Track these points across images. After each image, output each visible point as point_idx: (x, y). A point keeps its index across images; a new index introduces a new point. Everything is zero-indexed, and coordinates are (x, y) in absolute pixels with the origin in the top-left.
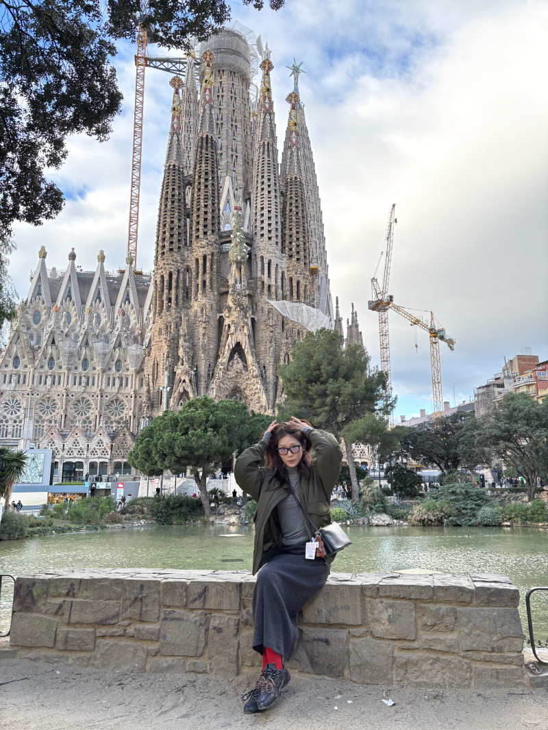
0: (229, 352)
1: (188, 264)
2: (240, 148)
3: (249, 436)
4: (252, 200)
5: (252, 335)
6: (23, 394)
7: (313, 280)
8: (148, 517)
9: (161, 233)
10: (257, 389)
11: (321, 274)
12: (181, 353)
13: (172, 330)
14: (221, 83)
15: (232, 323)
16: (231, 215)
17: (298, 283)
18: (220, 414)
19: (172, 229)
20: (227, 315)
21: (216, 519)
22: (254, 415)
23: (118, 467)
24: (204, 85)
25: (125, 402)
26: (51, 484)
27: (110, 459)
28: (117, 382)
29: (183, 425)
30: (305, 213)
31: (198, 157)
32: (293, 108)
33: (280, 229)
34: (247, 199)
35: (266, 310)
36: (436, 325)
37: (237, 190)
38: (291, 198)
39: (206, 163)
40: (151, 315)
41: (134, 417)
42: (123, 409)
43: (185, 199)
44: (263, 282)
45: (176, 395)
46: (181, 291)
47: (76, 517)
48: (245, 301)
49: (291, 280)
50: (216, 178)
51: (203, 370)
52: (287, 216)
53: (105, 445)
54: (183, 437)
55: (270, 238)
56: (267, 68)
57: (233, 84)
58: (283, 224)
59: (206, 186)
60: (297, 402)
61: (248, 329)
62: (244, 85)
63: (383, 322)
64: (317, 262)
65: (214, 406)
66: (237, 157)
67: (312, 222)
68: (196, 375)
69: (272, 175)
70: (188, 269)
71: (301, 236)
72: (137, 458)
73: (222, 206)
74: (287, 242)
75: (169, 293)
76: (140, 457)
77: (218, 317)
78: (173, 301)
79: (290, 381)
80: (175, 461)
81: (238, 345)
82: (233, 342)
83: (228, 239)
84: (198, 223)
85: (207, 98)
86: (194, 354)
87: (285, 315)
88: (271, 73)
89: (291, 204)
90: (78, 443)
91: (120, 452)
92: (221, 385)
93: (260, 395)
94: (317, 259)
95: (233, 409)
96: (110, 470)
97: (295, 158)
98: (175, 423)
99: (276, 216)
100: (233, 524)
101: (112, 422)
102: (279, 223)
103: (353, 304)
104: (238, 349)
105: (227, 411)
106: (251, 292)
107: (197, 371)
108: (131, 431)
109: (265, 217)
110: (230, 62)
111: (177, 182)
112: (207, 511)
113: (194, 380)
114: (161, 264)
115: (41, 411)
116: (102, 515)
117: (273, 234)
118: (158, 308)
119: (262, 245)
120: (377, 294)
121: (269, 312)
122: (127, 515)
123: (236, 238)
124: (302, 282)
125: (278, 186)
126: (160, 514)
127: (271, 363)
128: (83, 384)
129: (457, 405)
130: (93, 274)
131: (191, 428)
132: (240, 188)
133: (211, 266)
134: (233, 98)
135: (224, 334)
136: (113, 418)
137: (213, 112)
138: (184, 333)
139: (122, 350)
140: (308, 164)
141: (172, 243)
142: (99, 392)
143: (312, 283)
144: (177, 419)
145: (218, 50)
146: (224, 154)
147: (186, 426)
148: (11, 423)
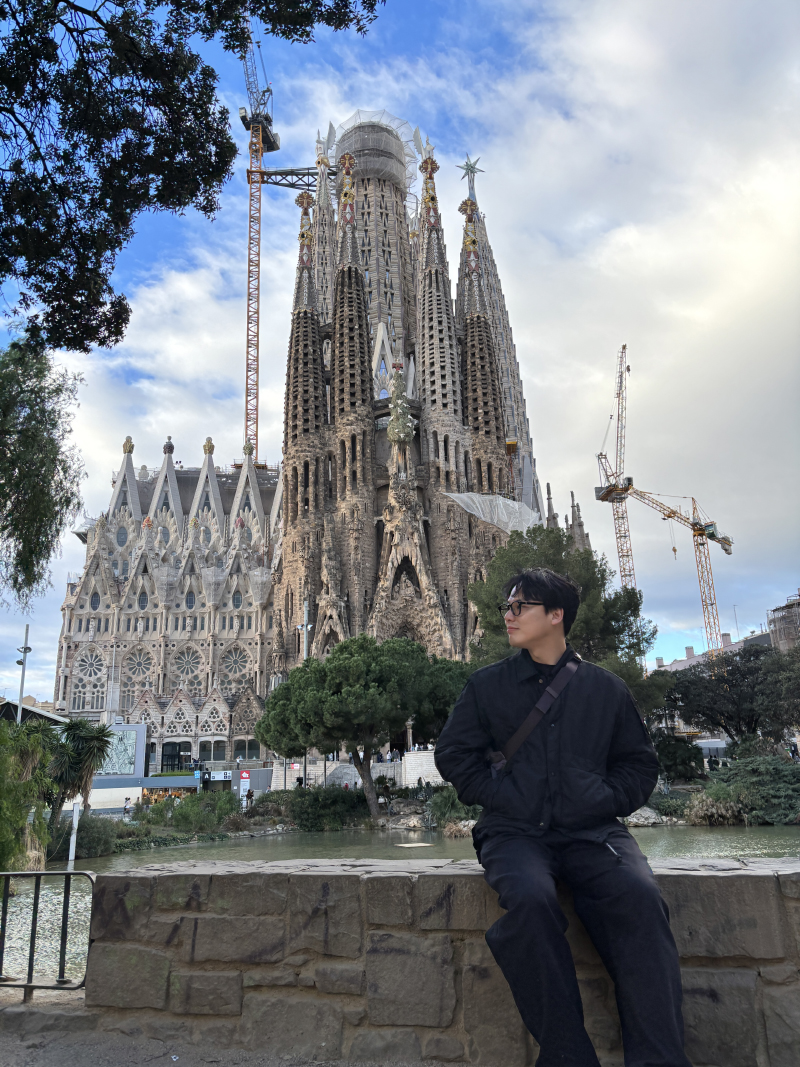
0: (394, 571)
1: (331, 449)
2: (396, 281)
3: (430, 693)
4: (417, 354)
5: (426, 545)
6: (105, 646)
7: (511, 460)
8: (287, 819)
9: (291, 408)
10: (436, 624)
11: (522, 452)
12: (325, 576)
13: (311, 544)
14: (366, 196)
15: (396, 529)
16: (388, 376)
17: (490, 466)
18: (387, 661)
19: (306, 401)
20: (388, 518)
21: (388, 821)
22: (436, 661)
23: (240, 748)
24: (343, 199)
25: (248, 651)
26: (146, 775)
27: (229, 737)
28: (236, 622)
29: (333, 679)
30: (494, 366)
31: (338, 299)
32: (470, 220)
33: (459, 392)
34: (410, 353)
35: (444, 506)
36: (700, 516)
37: (395, 341)
38: (473, 346)
39: (350, 306)
40: (281, 525)
41: (262, 672)
42: (246, 662)
43: (322, 359)
44: (438, 468)
45: (320, 637)
46: (321, 488)
47: (183, 821)
48: (414, 496)
49: (479, 462)
50: (364, 326)
51: (357, 598)
52: (469, 372)
53: (221, 716)
54: (335, 698)
55: (445, 405)
56: (429, 170)
57: (383, 196)
58: (463, 384)
59: (352, 338)
61: (420, 538)
62: (399, 197)
63: (620, 517)
64: (516, 435)
65: (376, 649)
66: (392, 294)
67: (505, 379)
68: (348, 607)
69: (445, 316)
70: (330, 457)
71: (490, 399)
72: (268, 732)
73: (374, 365)
74: (470, 408)
75: (306, 491)
76: (273, 729)
77: (375, 522)
78: (311, 503)
79: (489, 607)
80: (324, 734)
81: (406, 560)
82: (398, 557)
83: (386, 411)
84: (342, 391)
85: (348, 217)
86: (343, 577)
87: (472, 513)
88: (435, 175)
89: (473, 355)
90: (183, 714)
91: (243, 725)
92: (384, 620)
93: (442, 633)
94: (515, 430)
95: (404, 653)
96: (229, 753)
97: (476, 289)
98: (322, 676)
99: (453, 373)
100: (414, 829)
101: (230, 683)
102: (458, 382)
103: (572, 493)
104: (405, 566)
105: (396, 656)
106: (422, 483)
107: (348, 601)
108: (258, 693)
109: (437, 376)
110: (377, 167)
111: (311, 335)
112: (374, 810)
113: (344, 615)
114: (292, 451)
115: (130, 669)
116: (220, 819)
117: (449, 399)
118: (291, 514)
119: (434, 416)
120: (608, 477)
121: (449, 511)
122: (257, 818)
123: (397, 408)
124: (496, 465)
125: (453, 332)
126: (305, 816)
127: (456, 586)
128: (188, 628)
129: (742, 638)
130: (198, 472)
131: (345, 683)
132: (399, 339)
133: (363, 449)
135: (385, 545)
136: (231, 676)
137: (357, 236)
138: (327, 548)
139: (241, 576)
140: (495, 297)
141: (306, 421)
142: (210, 639)
143: (510, 465)
144: (324, 670)
145: (360, 153)
146: (375, 292)
147: (338, 681)
148: (89, 688)
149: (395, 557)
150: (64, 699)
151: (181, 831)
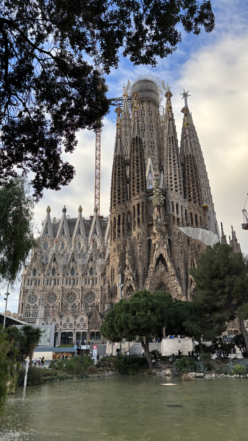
0: (156, 260)
1: (129, 209)
2: (155, 141)
3: (174, 315)
4: (164, 170)
5: (169, 249)
6: (38, 291)
7: (205, 213)
8: (113, 369)
9: (113, 193)
10: (174, 283)
11: (210, 209)
12: (127, 262)
13: (121, 249)
14: (143, 107)
15: (157, 242)
16: (152, 179)
17: (196, 215)
18: (155, 301)
19: (119, 191)
20: (153, 238)
21: (157, 371)
22: (176, 301)
23: (93, 335)
24: (134, 109)
25: (96, 294)
26: (55, 346)
27: (88, 330)
28: (91, 281)
29: (132, 308)
30: (197, 174)
31: (132, 149)
32: (186, 115)
33: (182, 185)
34: (161, 169)
35: (177, 233)
37: (155, 165)
38: (188, 166)
39: (137, 152)
40: (109, 241)
41: (101, 303)
42: (95, 298)
43: (126, 173)
44: (174, 217)
45: (125, 288)
46: (126, 226)
47: (70, 369)
48: (164, 229)
49: (191, 214)
50: (143, 160)
51: (140, 271)
52: (186, 177)
53: (85, 321)
54: (133, 317)
55: (176, 191)
56: (169, 96)
57: (150, 107)
58: (184, 182)
59: (137, 165)
60: (205, 292)
61: (167, 246)
62: (156, 107)
64: (207, 202)
65: (150, 296)
66: (154, 146)
67: (201, 179)
68: (137, 275)
69: (176, 154)
70: (129, 213)
71: (195, 188)
72: (105, 331)
73: (147, 175)
74: (187, 192)
75: (119, 227)
76: (107, 330)
77: (148, 240)
78: (121, 232)
79: (199, 279)
80: (129, 332)
81: (161, 255)
82: (158, 254)
83: (152, 194)
84: (134, 186)
85: (136, 116)
86: (135, 263)
87: (189, 236)
88: (171, 98)
89: (188, 170)
90: (69, 320)
92: (152, 281)
93: (177, 287)
94: (206, 200)
95: (163, 298)
96: (88, 336)
97: (189, 143)
98: (128, 307)
99: (180, 178)
101: (88, 307)
102: (182, 181)
103: (232, 226)
104: (161, 258)
105: (159, 299)
106: (167, 223)
107: (137, 273)
108: (100, 312)
109: (173, 179)
110: (147, 96)
111: (121, 164)
112: (150, 366)
113: (135, 279)
114: (113, 211)
115: (48, 301)
116: (86, 368)
117: (178, 188)
118: (113, 237)
119: (172, 195)
120: (247, 219)
121: (179, 235)
122: (101, 368)
123: (156, 192)
124: (199, 215)
125: (179, 161)
126: (121, 368)
127: (183, 267)
128: (72, 284)
130: (76, 219)
131: (137, 310)
132: (157, 164)
133: (142, 209)
134: (150, 114)
135: (152, 249)
136: (89, 304)
137: (139, 124)
138: (128, 250)
139: (93, 262)
140: (197, 146)
141: (119, 198)
142: (80, 288)
143: (205, 215)
144: (129, 305)
145: (140, 91)
146: (147, 146)
147: (134, 310)
148: (32, 308)
149: (156, 254)
150: (22, 313)
151: (69, 373)
